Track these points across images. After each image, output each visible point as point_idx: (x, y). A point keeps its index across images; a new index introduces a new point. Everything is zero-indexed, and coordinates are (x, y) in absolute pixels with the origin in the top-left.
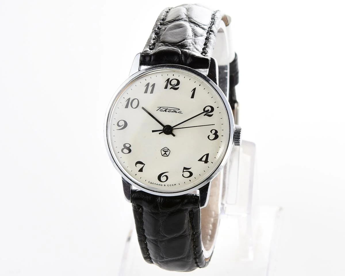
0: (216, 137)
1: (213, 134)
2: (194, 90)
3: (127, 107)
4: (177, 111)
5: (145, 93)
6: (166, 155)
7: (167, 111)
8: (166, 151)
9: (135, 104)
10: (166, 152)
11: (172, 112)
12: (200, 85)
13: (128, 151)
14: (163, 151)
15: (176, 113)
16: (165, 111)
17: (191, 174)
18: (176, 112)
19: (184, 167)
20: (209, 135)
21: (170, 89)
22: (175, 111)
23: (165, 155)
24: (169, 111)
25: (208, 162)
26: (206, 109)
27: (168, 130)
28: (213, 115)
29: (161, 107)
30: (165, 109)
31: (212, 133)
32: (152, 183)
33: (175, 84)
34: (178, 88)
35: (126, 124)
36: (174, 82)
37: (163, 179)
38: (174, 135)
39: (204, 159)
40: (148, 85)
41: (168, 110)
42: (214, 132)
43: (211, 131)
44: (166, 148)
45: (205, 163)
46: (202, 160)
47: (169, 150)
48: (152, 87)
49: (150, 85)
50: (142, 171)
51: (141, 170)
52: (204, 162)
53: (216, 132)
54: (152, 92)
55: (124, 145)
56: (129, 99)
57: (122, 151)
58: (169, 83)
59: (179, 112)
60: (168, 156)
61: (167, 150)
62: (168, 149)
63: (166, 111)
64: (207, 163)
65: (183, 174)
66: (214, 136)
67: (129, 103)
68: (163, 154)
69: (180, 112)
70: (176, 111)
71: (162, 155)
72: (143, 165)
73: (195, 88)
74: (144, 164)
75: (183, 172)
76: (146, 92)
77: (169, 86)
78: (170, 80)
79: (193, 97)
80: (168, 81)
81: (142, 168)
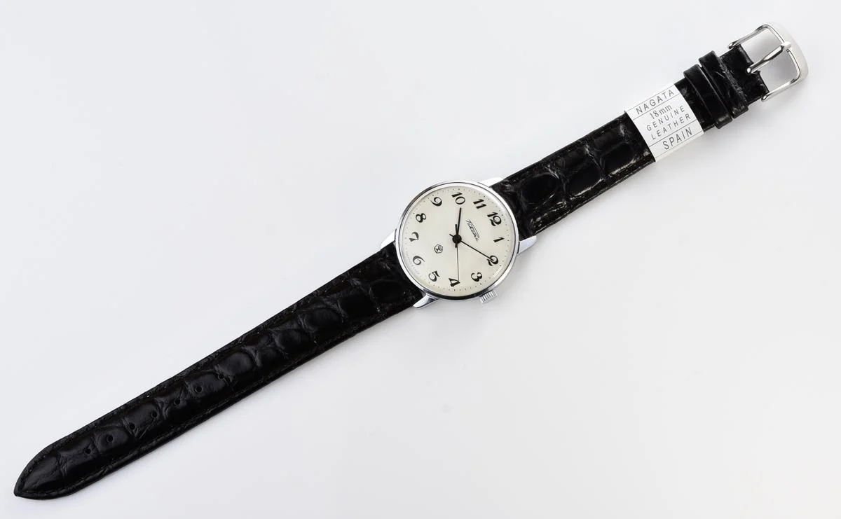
0: (477, 280)
1: (477, 276)
2: (502, 239)
3: (454, 196)
4: (477, 237)
6: (436, 251)
8: (440, 248)
9: (460, 201)
11: (473, 233)
12: (508, 240)
13: (419, 220)
14: (438, 247)
17: (435, 280)
18: (475, 236)
19: (436, 271)
20: (474, 274)
21: (490, 220)
24: (472, 230)
25: (453, 285)
26: (493, 258)
27: (457, 239)
28: (492, 265)
29: (471, 222)
30: (471, 227)
32: (407, 255)
34: (495, 225)
35: (439, 204)
36: (497, 220)
37: (417, 261)
38: (456, 246)
39: (453, 282)
40: (482, 201)
42: (479, 275)
43: (478, 273)
44: (442, 247)
45: (451, 284)
47: (441, 251)
48: (482, 205)
49: (482, 203)
51: (412, 240)
53: (481, 277)
54: (478, 207)
55: (422, 214)
56: (460, 194)
57: (417, 215)
60: (437, 253)
65: (430, 274)
66: (476, 278)
67: (457, 196)
68: (435, 248)
69: (477, 239)
73: (504, 239)
74: (418, 239)
75: (433, 273)
76: (475, 203)
77: (492, 218)
78: (497, 215)
79: (496, 241)
80: (495, 215)
81: (414, 239)
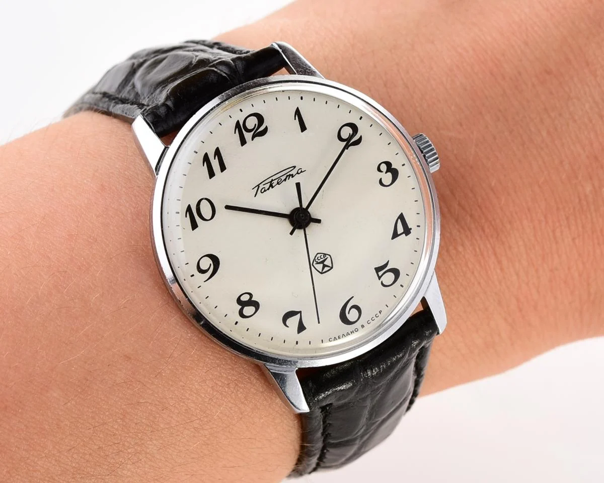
0: (395, 174)
1: (386, 173)
2: (298, 112)
3: (194, 226)
4: (294, 172)
5: (210, 178)
6: (329, 268)
7: (274, 185)
8: (321, 260)
9: (206, 210)
10: (322, 262)
11: (285, 180)
12: (302, 98)
13: (253, 309)
14: (318, 263)
15: (292, 177)
16: (271, 186)
17: (396, 272)
18: (292, 175)
19: (375, 269)
20: (381, 179)
21: (252, 140)
22: (290, 175)
23: (326, 269)
24: (278, 183)
25: (411, 229)
26: (344, 136)
27: (302, 219)
28: (361, 137)
29: (258, 186)
30: (269, 184)
31: (382, 172)
32: (337, 338)
33: (255, 125)
34: (266, 128)
35: (215, 260)
36: (252, 123)
37: (352, 315)
38: (319, 221)
39: (400, 229)
40: (206, 158)
41: (275, 182)
42: (384, 167)
43: (379, 170)
44: (319, 255)
45: (406, 235)
46: (399, 233)
47: (327, 256)
48: (217, 157)
49: (211, 157)
50: (305, 328)
51: (301, 328)
52: (404, 234)
53: (388, 164)
55: (239, 301)
56: (189, 209)
57: (241, 314)
58: (243, 130)
59: (298, 173)
60: (332, 268)
61: (322, 257)
62: (325, 254)
63: (273, 187)
64: (410, 233)
65: (382, 283)
66: (389, 174)
67: (194, 216)
68: (321, 271)
69: (300, 171)
70: (291, 173)
71: (321, 273)
72: (299, 314)
73: (298, 108)
74: (300, 312)
75: (380, 278)
76: (212, 174)
77: (248, 136)
78: (241, 124)
79: (303, 128)
80: (240, 128)
81: (301, 323)
